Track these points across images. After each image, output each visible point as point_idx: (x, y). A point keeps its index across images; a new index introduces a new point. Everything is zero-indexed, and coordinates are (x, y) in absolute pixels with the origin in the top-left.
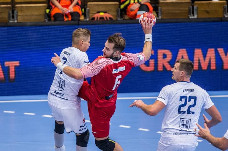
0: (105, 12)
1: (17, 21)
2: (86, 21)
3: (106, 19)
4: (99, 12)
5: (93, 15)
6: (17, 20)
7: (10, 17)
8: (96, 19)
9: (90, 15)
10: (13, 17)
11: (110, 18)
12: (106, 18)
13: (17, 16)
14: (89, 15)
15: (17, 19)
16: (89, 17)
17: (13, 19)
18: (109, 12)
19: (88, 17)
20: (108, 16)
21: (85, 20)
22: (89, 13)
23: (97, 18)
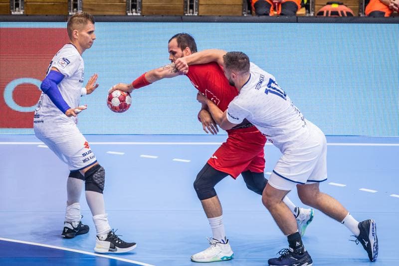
0: (339, 4)
1: (198, 14)
2: (310, 17)
3: (341, 15)
4: (330, 3)
5: (320, 8)
6: (197, 12)
7: (187, 8)
8: (325, 15)
9: (316, 7)
10: (191, 7)
11: (348, 14)
12: (342, 12)
13: (198, 5)
14: (314, 8)
15: (198, 10)
16: (314, 11)
17: (191, 11)
18: (346, 4)
19: (312, 11)
20: (345, 10)
21: (308, 15)
22: (315, 5)
23: (327, 12)
